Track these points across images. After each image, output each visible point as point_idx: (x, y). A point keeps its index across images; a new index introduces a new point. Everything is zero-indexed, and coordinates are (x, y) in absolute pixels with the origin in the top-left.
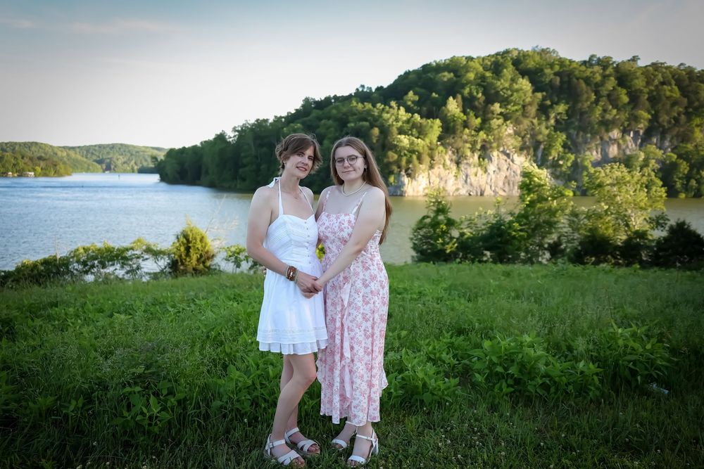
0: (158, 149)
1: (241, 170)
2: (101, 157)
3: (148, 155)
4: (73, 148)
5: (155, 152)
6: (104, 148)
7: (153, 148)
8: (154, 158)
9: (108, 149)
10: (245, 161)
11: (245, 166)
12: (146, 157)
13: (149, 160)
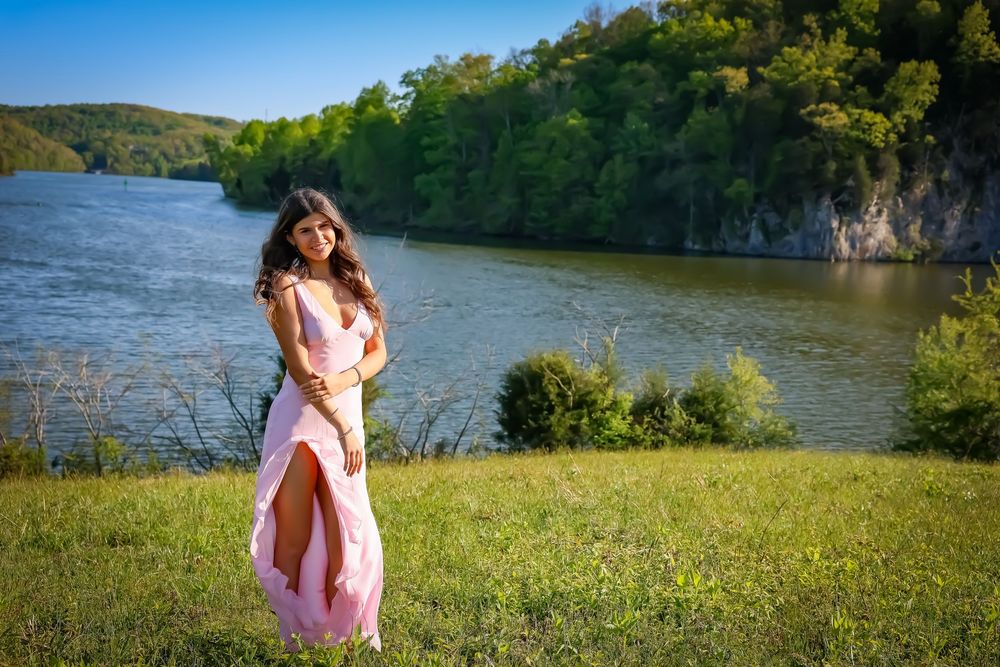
0: (219, 122)
1: (419, 179)
2: (84, 138)
3: (196, 137)
4: (19, 111)
5: (212, 131)
6: (92, 114)
7: (208, 120)
8: (210, 144)
9: (102, 116)
10: (431, 157)
11: (429, 168)
12: (191, 140)
13: (198, 148)
